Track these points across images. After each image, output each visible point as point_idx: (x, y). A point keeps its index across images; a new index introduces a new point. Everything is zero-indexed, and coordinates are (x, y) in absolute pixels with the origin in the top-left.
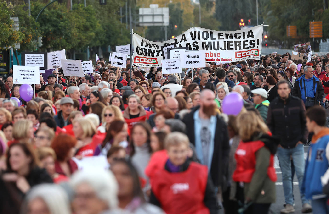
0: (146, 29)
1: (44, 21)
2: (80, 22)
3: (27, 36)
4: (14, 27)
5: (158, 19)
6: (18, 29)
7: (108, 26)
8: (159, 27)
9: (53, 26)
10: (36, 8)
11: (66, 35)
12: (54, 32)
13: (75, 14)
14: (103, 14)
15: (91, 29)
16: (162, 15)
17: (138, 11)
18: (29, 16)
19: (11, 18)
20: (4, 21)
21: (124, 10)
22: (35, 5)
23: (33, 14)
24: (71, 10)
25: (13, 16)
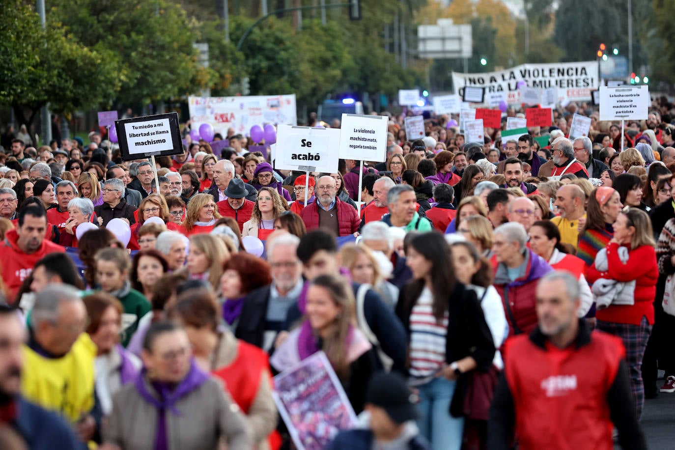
0: (431, 63)
1: (252, 49)
2: (313, 51)
3: (222, 77)
4: (201, 61)
5: (451, 46)
6: (206, 64)
7: (364, 59)
8: (454, 60)
9: (268, 58)
10: (239, 27)
11: (291, 75)
12: (270, 69)
13: (307, 37)
14: (354, 37)
15: (334, 64)
16: (460, 39)
17: (416, 32)
18: (226, 41)
19: (195, 46)
20: (183, 51)
21: (392, 29)
22: (235, 21)
23: (234, 37)
24: (300, 30)
25: (198, 42)
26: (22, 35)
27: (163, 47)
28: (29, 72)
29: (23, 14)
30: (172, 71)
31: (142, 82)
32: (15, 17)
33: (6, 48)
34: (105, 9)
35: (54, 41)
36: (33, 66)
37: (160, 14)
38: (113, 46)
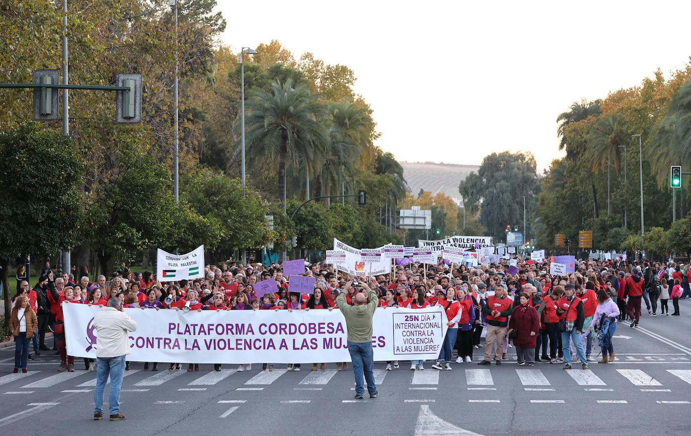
0: (407, 231)
1: (300, 220)
2: (337, 222)
3: (281, 235)
4: (268, 226)
5: (419, 222)
6: (272, 228)
7: (366, 228)
8: (421, 230)
9: (309, 225)
10: (292, 206)
11: (322, 236)
12: (310, 232)
13: (333, 213)
14: (361, 214)
16: (425, 218)
17: (398, 213)
18: (285, 214)
19: (266, 217)
20: (257, 219)
21: (384, 211)
22: (291, 203)
23: (288, 212)
24: (329, 209)
25: (267, 214)
26: (165, 208)
27: (247, 217)
28: (168, 230)
29: (166, 196)
30: (252, 231)
31: (233, 237)
32: (161, 197)
33: (155, 216)
34: (214, 194)
35: (183, 212)
36: (170, 226)
37: (246, 197)
38: (217, 216)
